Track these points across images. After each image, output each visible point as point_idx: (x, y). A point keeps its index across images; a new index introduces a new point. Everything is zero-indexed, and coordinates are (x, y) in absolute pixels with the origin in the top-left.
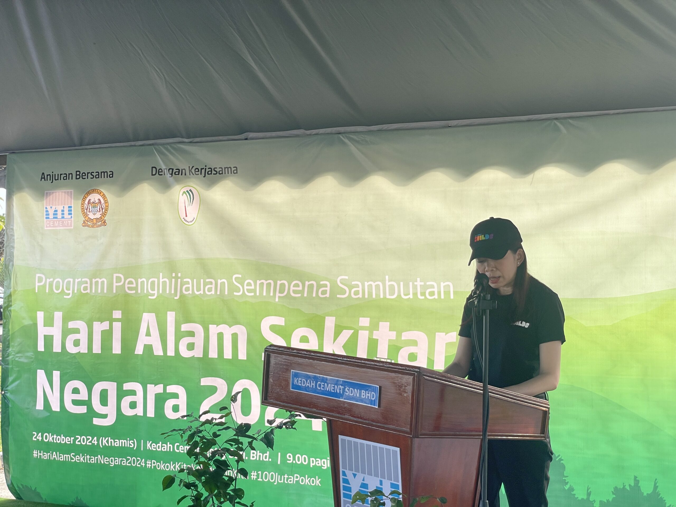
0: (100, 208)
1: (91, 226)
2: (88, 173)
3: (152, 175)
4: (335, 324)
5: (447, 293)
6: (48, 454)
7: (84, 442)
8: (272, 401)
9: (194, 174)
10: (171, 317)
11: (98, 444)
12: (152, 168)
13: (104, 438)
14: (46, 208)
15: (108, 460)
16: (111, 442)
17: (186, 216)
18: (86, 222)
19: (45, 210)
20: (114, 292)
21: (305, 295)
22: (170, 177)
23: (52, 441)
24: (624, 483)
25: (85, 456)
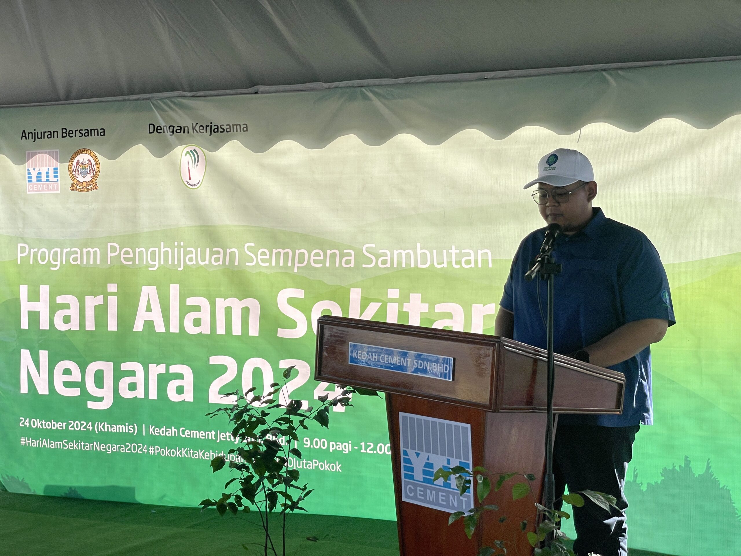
0: (90, 170)
1: (80, 189)
2: (76, 131)
3: (150, 133)
4: (361, 296)
5: (485, 261)
6: (38, 441)
7: (77, 427)
8: (328, 376)
9: (198, 132)
10: (174, 290)
11: (93, 429)
12: (150, 124)
13: (99, 423)
14: (28, 170)
15: (105, 447)
16: (108, 427)
17: (190, 179)
18: (75, 185)
19: (27, 172)
20: (109, 263)
21: (328, 265)
22: (170, 135)
23: (41, 427)
24: (673, 464)
25: (79, 443)
